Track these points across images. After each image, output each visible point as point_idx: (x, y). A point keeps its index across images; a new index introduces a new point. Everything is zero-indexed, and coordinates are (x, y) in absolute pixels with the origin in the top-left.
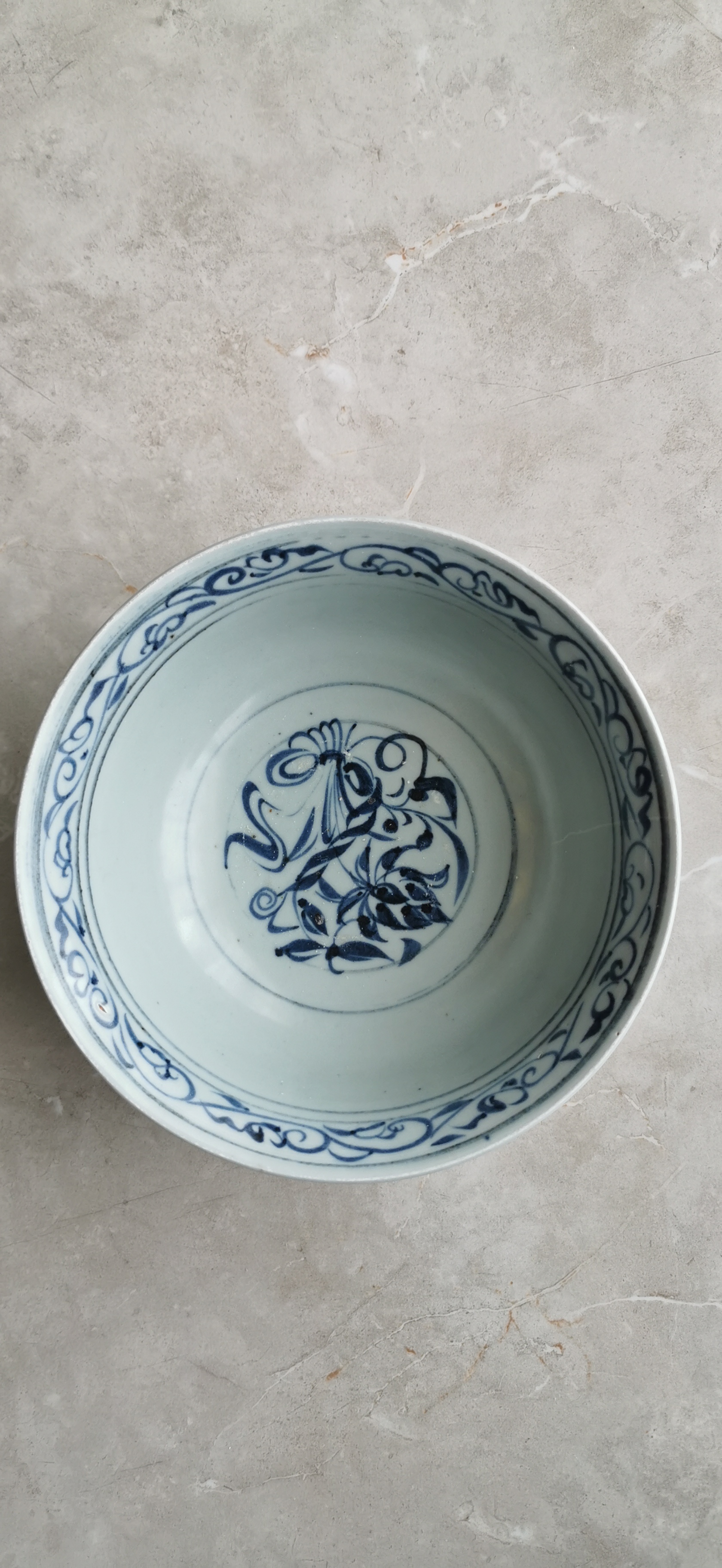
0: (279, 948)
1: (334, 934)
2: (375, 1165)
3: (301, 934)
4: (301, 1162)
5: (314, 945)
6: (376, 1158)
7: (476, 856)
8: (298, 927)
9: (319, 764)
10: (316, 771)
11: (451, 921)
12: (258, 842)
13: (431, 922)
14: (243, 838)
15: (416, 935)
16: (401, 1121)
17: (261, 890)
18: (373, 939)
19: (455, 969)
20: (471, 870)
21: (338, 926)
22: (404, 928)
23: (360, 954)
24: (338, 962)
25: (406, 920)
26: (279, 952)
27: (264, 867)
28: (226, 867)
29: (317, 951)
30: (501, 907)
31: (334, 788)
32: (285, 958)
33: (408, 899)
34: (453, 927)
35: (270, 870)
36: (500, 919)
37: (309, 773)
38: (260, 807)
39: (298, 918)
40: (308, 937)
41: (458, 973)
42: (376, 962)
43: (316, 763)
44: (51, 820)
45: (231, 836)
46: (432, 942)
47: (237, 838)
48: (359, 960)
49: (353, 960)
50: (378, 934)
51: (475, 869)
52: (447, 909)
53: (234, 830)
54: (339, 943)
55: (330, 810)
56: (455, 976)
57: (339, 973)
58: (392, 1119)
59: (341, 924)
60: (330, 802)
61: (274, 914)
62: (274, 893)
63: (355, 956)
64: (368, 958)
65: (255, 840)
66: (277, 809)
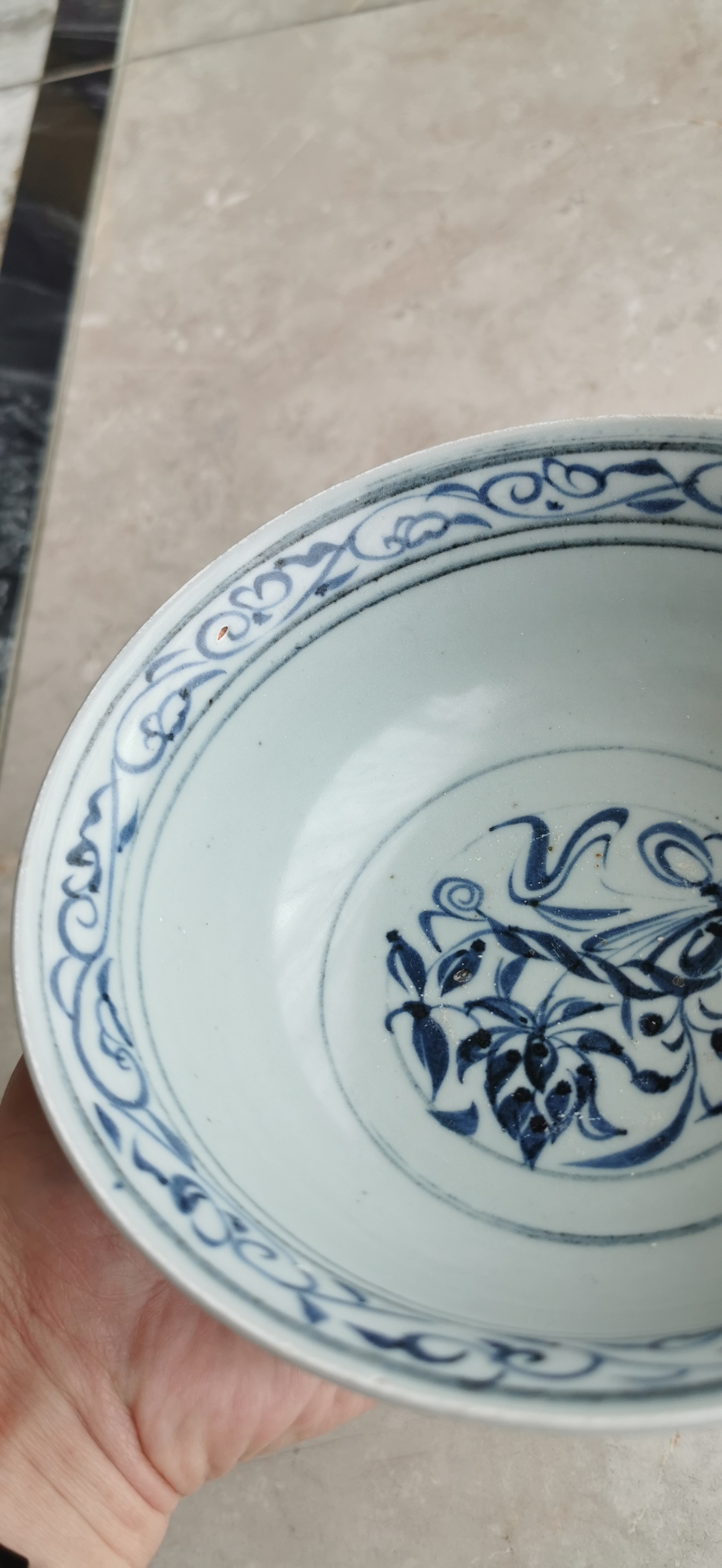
0: (399, 934)
1: (446, 1003)
2: (49, 1020)
3: (430, 959)
4: (41, 916)
5: (419, 979)
6: (63, 1025)
7: (662, 1170)
8: (440, 951)
9: (700, 888)
10: (687, 888)
11: (532, 1167)
12: (545, 857)
13: (518, 1138)
14: (543, 836)
15: (488, 1121)
16: (138, 1069)
17: (477, 886)
18: (458, 1060)
19: (450, 1196)
20: (633, 1171)
21: (462, 1006)
22: (492, 1100)
23: (428, 1050)
24: (405, 1023)
25: (508, 1100)
26: (393, 936)
27: (511, 877)
28: (492, 829)
29: (411, 987)
30: (589, 1237)
31: (672, 925)
32: (387, 946)
33: (542, 1091)
34: (525, 1174)
35: (510, 886)
36: (566, 1241)
37: (679, 881)
38: (597, 839)
39: (453, 948)
40: (429, 970)
41: (446, 1202)
42: (424, 1076)
43: (698, 884)
44: (451, 493)
45: (539, 819)
46: (486, 1150)
47: (540, 828)
48: (419, 1050)
49: (416, 1042)
50: (469, 1065)
51: (639, 1176)
52: (549, 1156)
53: (547, 819)
54: (435, 1015)
55: (636, 932)
56: (439, 1197)
57: (389, 1026)
58: (140, 1058)
59: (466, 1009)
60: (649, 927)
61: (448, 913)
62: (479, 904)
63: (422, 1044)
64: (426, 1063)
65: (546, 851)
66: (604, 862)
